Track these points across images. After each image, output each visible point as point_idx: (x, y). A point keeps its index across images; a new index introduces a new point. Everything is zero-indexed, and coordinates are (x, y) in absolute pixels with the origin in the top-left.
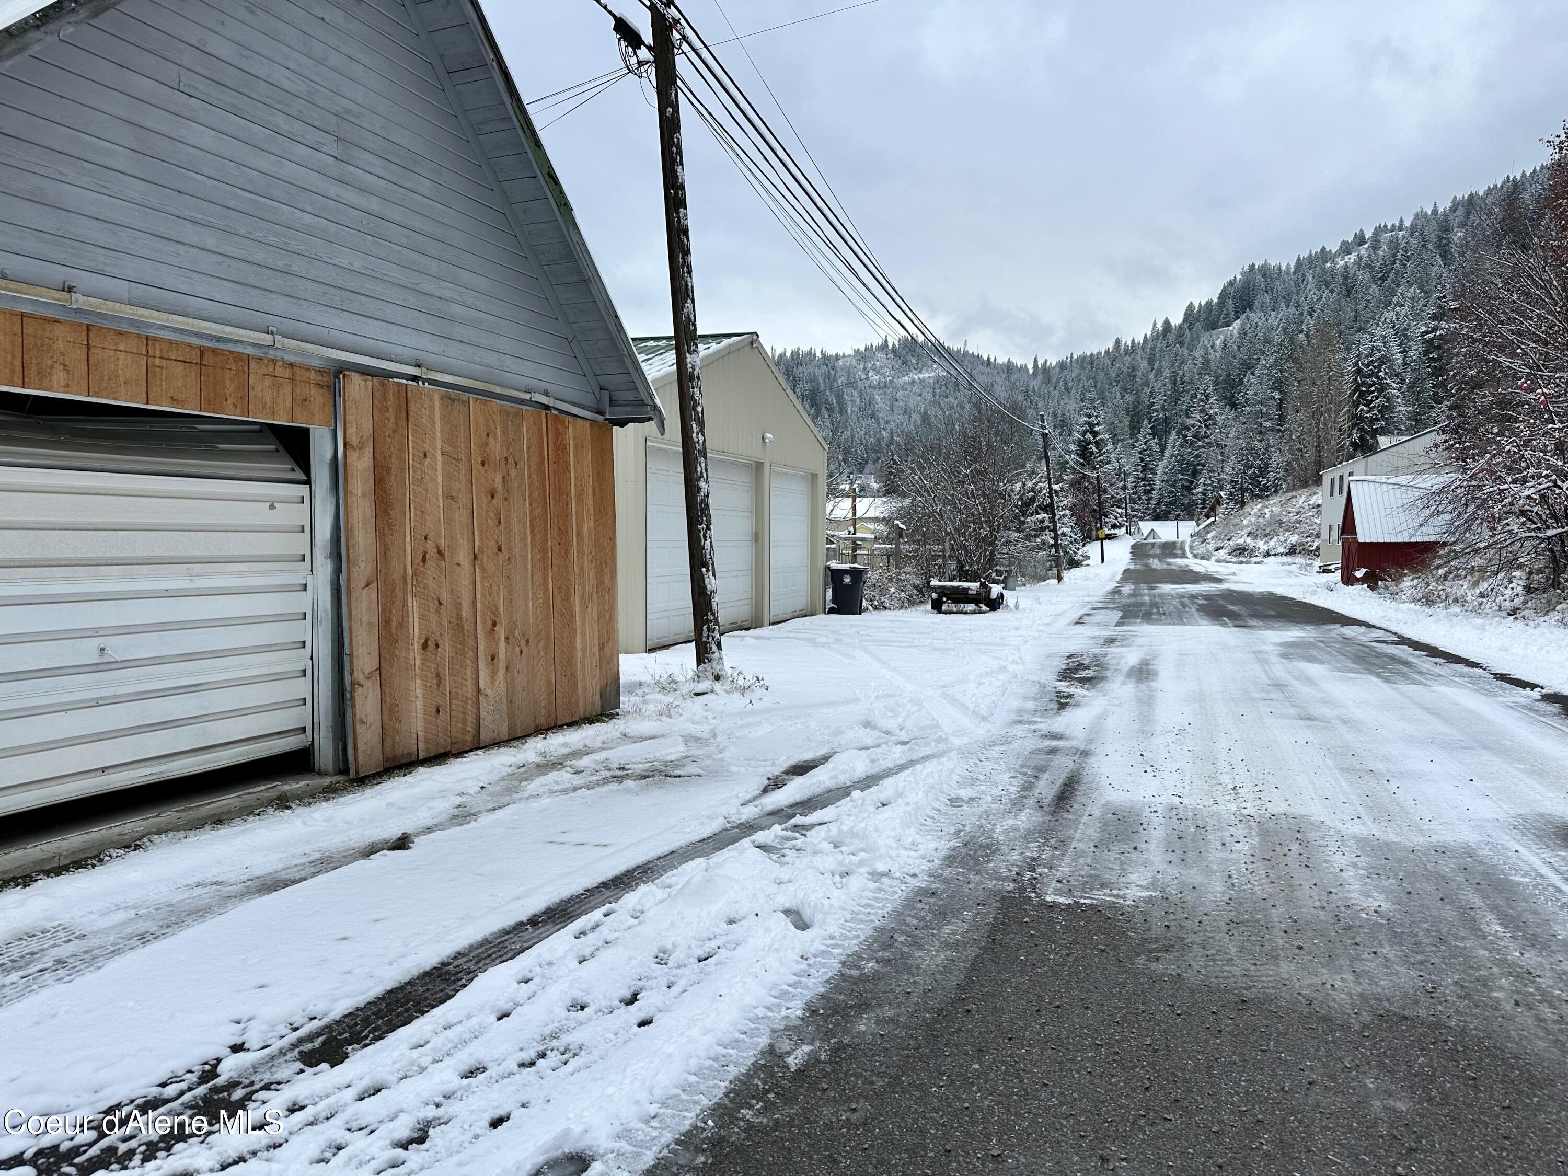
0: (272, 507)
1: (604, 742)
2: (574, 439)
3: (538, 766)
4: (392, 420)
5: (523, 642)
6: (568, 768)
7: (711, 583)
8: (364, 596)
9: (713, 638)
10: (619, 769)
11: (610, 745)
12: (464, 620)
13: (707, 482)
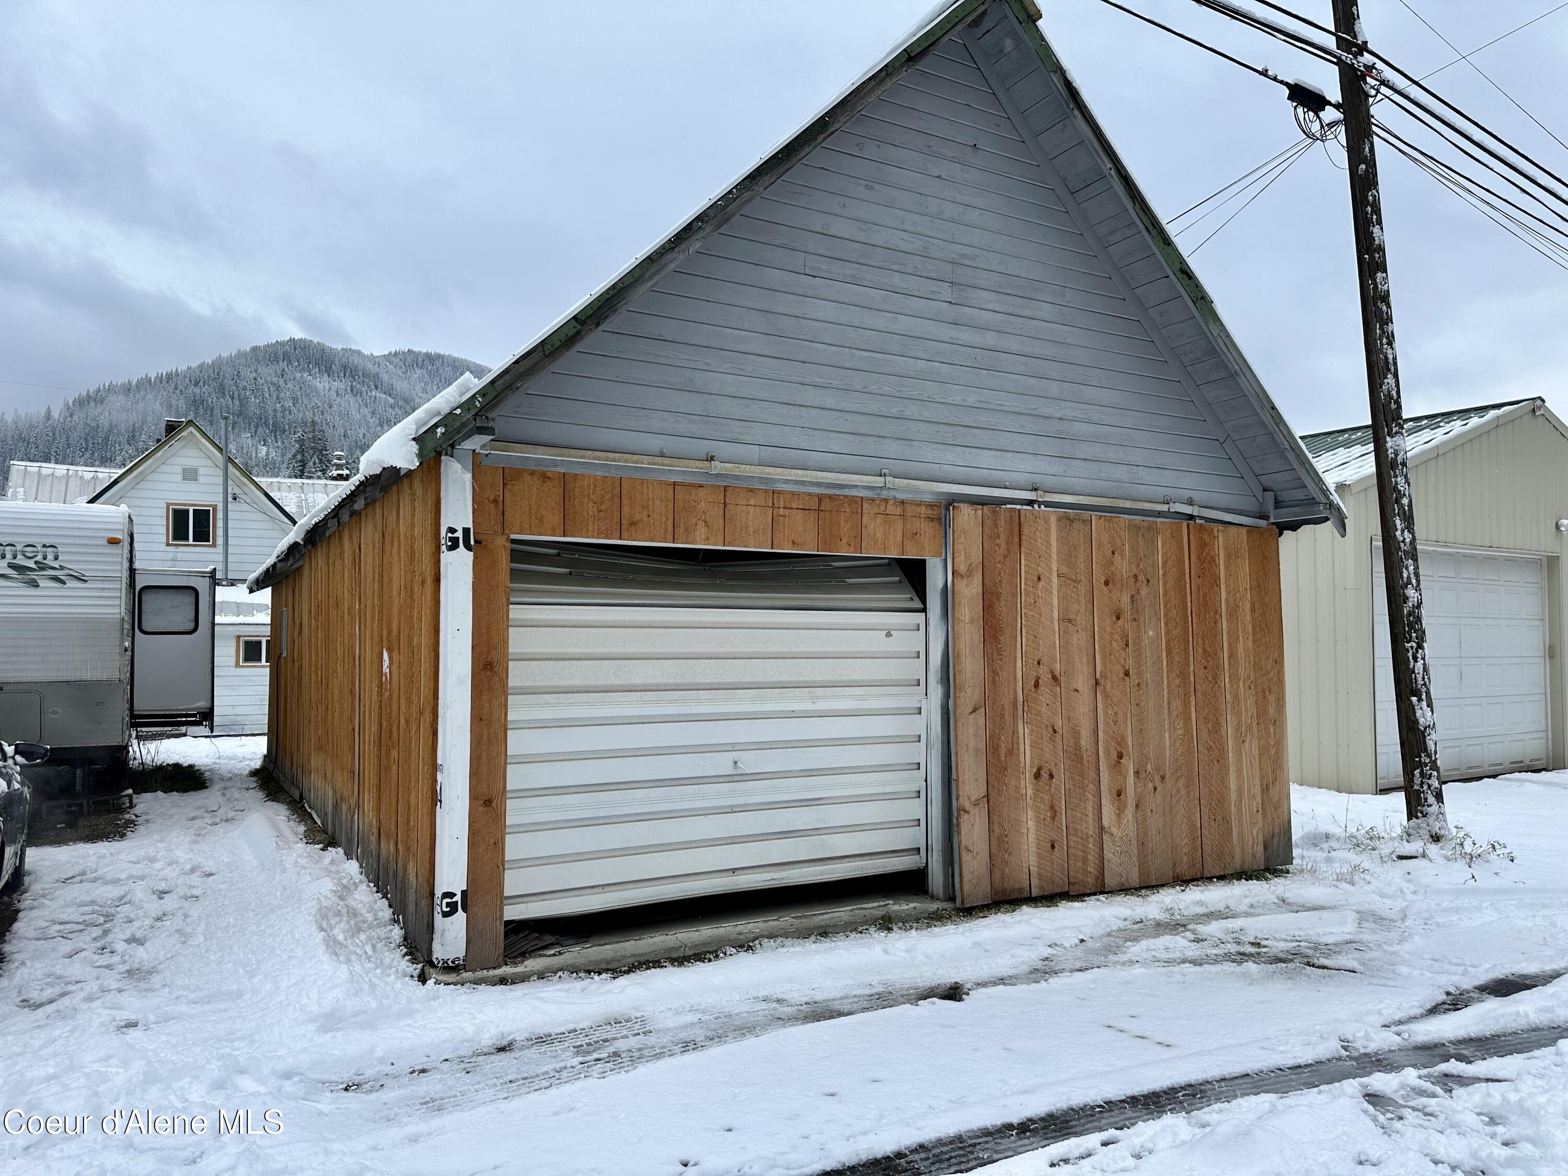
0: (889, 635)
1: (1252, 906)
2: (1226, 549)
3: (1158, 924)
4: (1003, 546)
5: (1157, 779)
6: (1188, 933)
7: (1423, 715)
8: (971, 722)
9: (1429, 787)
10: (1252, 944)
11: (1260, 910)
12: (1083, 750)
13: (1418, 588)
